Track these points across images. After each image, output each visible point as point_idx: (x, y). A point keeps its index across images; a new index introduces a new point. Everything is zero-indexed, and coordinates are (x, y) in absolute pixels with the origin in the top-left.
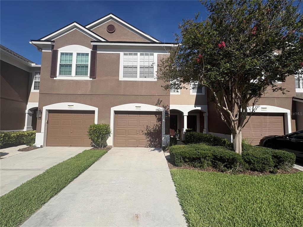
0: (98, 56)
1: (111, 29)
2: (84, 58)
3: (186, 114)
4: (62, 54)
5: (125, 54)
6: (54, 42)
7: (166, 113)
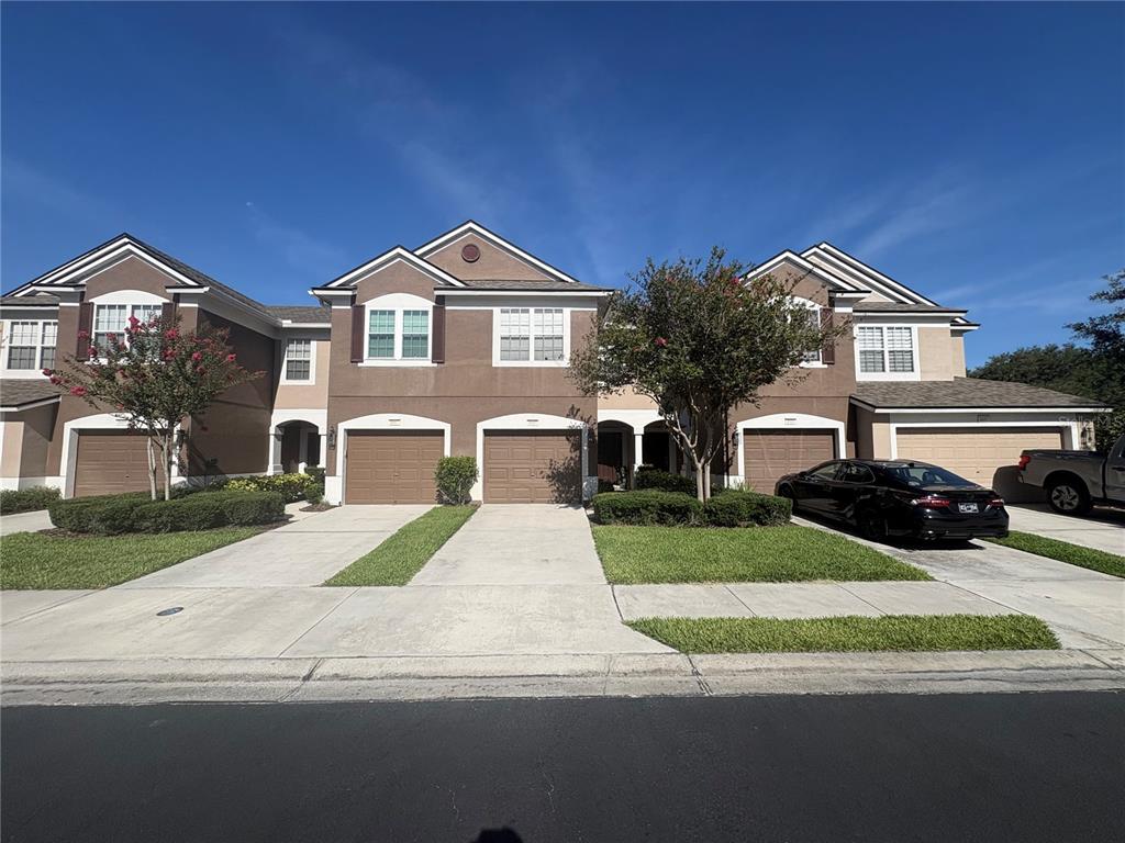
0: (448, 317)
1: (471, 254)
2: (418, 320)
3: (639, 430)
4: (373, 313)
5: (502, 311)
6: (355, 288)
7: (591, 432)
